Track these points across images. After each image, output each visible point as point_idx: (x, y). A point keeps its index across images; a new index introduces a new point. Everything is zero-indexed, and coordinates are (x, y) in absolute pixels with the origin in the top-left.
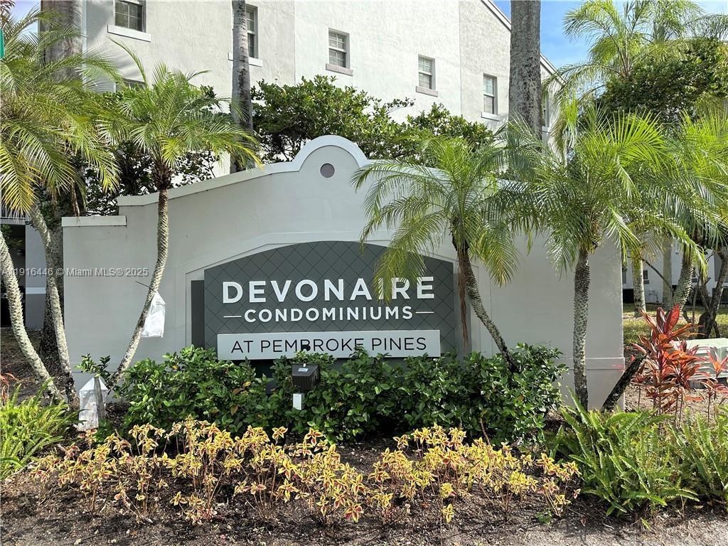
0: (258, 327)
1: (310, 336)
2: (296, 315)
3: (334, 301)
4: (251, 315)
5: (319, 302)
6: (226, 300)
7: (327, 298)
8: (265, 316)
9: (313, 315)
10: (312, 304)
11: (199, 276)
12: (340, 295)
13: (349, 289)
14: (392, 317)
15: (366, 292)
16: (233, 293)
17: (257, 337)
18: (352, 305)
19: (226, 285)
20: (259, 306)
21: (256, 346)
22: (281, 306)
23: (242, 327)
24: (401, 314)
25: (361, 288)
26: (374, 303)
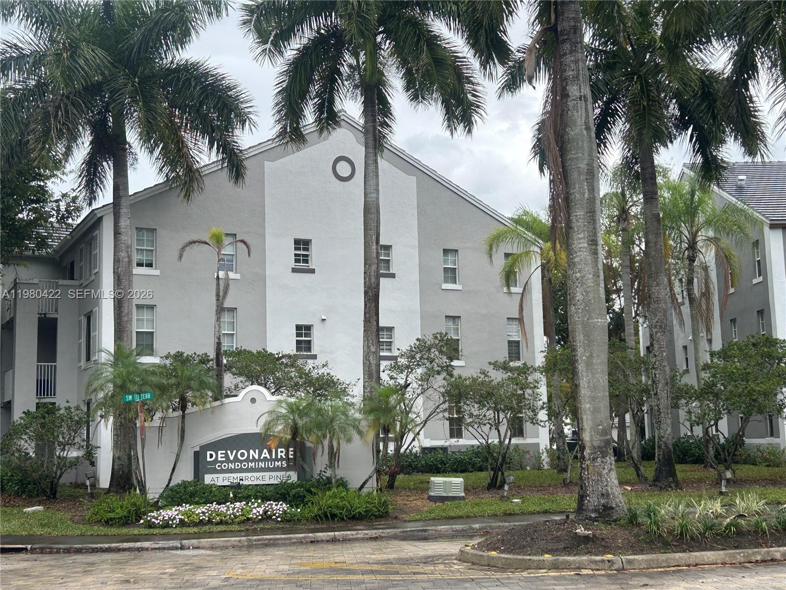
1: (243, 475)
2: (238, 465)
3: (254, 460)
4: (219, 466)
5: (247, 460)
6: (209, 459)
7: (251, 458)
8: (225, 466)
9: (244, 466)
10: (244, 461)
11: (197, 449)
12: (257, 457)
13: (260, 454)
15: (268, 456)
16: (211, 456)
17: (221, 476)
18: (262, 460)
19: (209, 453)
20: (222, 462)
21: (221, 480)
22: (231, 462)
23: (215, 471)
24: (282, 464)
25: (265, 454)
26: (271, 460)
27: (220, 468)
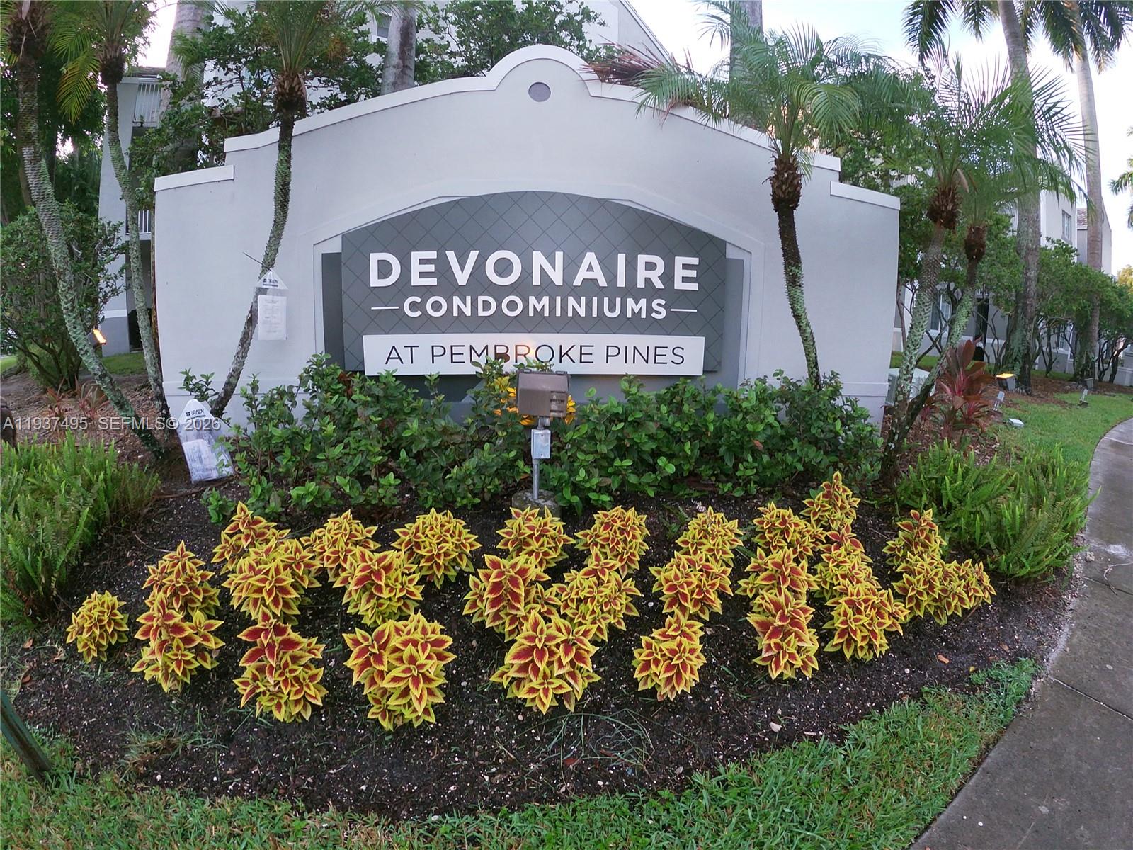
0: (426, 325)
1: (509, 339)
2: (486, 306)
3: (547, 287)
4: (413, 306)
5: (523, 287)
6: (375, 281)
7: (536, 280)
8: (436, 307)
9: (511, 307)
10: (512, 289)
11: (336, 247)
12: (557, 278)
13: (571, 267)
14: (636, 315)
15: (598, 274)
16: (385, 269)
17: (425, 341)
18: (576, 293)
19: (375, 258)
20: (426, 292)
21: (422, 355)
22: (462, 292)
23: (399, 324)
24: (650, 310)
25: (591, 268)
26: (612, 291)
27: (419, 313)
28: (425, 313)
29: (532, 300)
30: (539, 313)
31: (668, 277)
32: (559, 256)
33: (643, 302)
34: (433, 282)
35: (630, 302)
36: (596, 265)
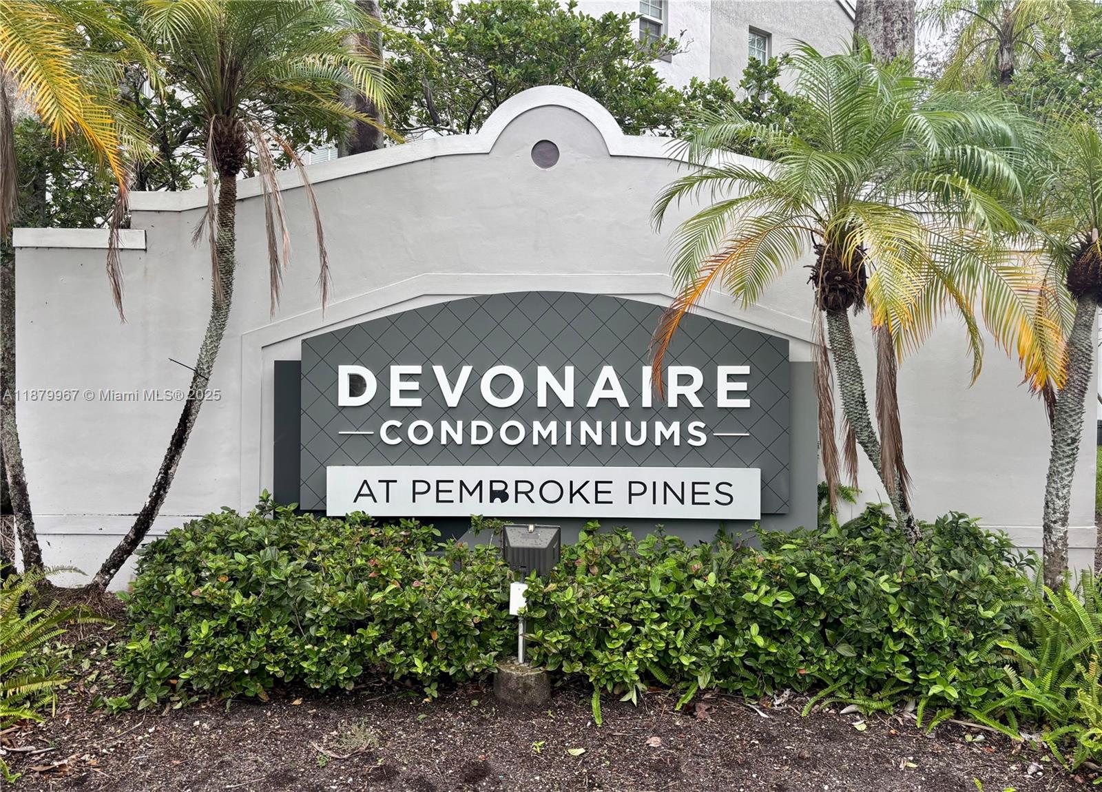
0: (406, 454)
1: (509, 474)
2: (480, 431)
3: (555, 409)
4: (392, 431)
5: (526, 410)
6: (345, 399)
7: (542, 401)
8: (420, 432)
9: (513, 432)
10: (512, 412)
11: (292, 352)
12: (567, 397)
13: (584, 384)
14: (667, 442)
15: (618, 393)
16: (357, 385)
17: (405, 474)
18: (590, 415)
19: (345, 371)
20: (408, 414)
21: (401, 491)
22: (451, 414)
23: (376, 453)
24: (685, 434)
25: (608, 385)
26: (634, 412)
27: (398, 440)
28: (406, 439)
29: (537, 426)
30: (545, 441)
31: (708, 392)
32: (569, 371)
33: (676, 426)
34: (417, 402)
35: (659, 426)
36: (615, 382)
